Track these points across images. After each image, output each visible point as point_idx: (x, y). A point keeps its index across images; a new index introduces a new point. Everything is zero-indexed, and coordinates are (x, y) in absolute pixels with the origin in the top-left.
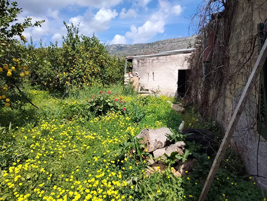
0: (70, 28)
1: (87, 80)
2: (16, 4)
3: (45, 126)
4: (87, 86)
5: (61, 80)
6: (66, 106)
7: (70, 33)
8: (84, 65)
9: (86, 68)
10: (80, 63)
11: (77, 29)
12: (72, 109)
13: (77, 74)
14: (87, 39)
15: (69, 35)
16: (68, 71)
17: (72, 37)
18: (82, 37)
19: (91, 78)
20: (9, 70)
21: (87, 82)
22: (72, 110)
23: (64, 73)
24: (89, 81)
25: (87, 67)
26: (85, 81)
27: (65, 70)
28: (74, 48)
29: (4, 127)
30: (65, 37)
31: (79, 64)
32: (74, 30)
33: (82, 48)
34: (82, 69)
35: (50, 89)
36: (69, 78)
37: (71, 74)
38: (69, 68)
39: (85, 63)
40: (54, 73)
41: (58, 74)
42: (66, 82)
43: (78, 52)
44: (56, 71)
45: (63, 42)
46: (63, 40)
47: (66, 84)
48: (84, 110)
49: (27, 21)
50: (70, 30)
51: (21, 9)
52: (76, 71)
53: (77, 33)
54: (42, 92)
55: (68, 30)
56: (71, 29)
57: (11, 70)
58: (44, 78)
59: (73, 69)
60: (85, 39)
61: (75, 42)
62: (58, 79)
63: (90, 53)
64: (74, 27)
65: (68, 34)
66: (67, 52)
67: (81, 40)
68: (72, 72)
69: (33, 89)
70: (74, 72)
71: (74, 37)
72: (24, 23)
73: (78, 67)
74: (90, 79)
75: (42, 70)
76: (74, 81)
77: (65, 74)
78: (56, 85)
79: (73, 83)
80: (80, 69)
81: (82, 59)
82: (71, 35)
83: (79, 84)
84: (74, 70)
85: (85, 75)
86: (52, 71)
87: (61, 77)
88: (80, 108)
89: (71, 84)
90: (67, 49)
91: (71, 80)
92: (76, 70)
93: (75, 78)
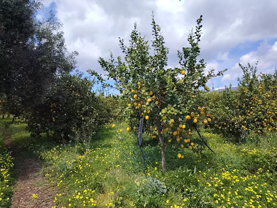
0: (246, 68)
1: (269, 124)
2: (203, 61)
3: (226, 175)
4: (268, 131)
5: (236, 124)
6: (245, 155)
7: (246, 73)
8: (265, 107)
9: (267, 110)
10: (259, 105)
11: (254, 68)
12: (256, 160)
13: (256, 118)
14: (268, 77)
15: (246, 76)
16: (244, 114)
17: (249, 77)
18: (260, 76)
19: (275, 122)
20: (195, 117)
21: (269, 127)
22: (255, 162)
23: (240, 116)
24: (272, 125)
25: (268, 108)
26: (266, 125)
27: (241, 113)
28: (251, 89)
29: (191, 170)
30: (240, 79)
31: (257, 105)
32: (251, 70)
33: (261, 88)
34: (262, 111)
35: (223, 133)
36: (245, 121)
37: (248, 117)
38: (245, 111)
39: (266, 104)
40: (229, 116)
41: (233, 118)
42: (242, 126)
43: (256, 92)
44: (231, 114)
45: (239, 84)
46: (239, 82)
47: (242, 128)
48: (271, 164)
49: (210, 73)
50: (246, 70)
51: (206, 63)
52: (254, 114)
53: (255, 72)
54: (215, 135)
55: (244, 71)
56: (248, 69)
57: (197, 118)
58: (218, 121)
59: (250, 112)
60: (264, 77)
61: (252, 82)
62: (233, 123)
63: (272, 92)
64: (251, 67)
65: (244, 75)
66: (243, 93)
67: (259, 79)
68: (249, 115)
69: (206, 131)
70: (251, 115)
71: (251, 77)
72: (208, 75)
73: (257, 109)
74: (273, 123)
75: (217, 114)
76: (252, 125)
77: (241, 118)
78: (231, 130)
79: (250, 127)
80: (260, 111)
81: (261, 100)
82: (248, 75)
83: (259, 129)
84: (252, 113)
85: (266, 118)
86: (227, 115)
87: (237, 121)
88: (265, 160)
89: (248, 128)
90: (243, 91)
91: (248, 124)
92: (254, 112)
93: (253, 122)
